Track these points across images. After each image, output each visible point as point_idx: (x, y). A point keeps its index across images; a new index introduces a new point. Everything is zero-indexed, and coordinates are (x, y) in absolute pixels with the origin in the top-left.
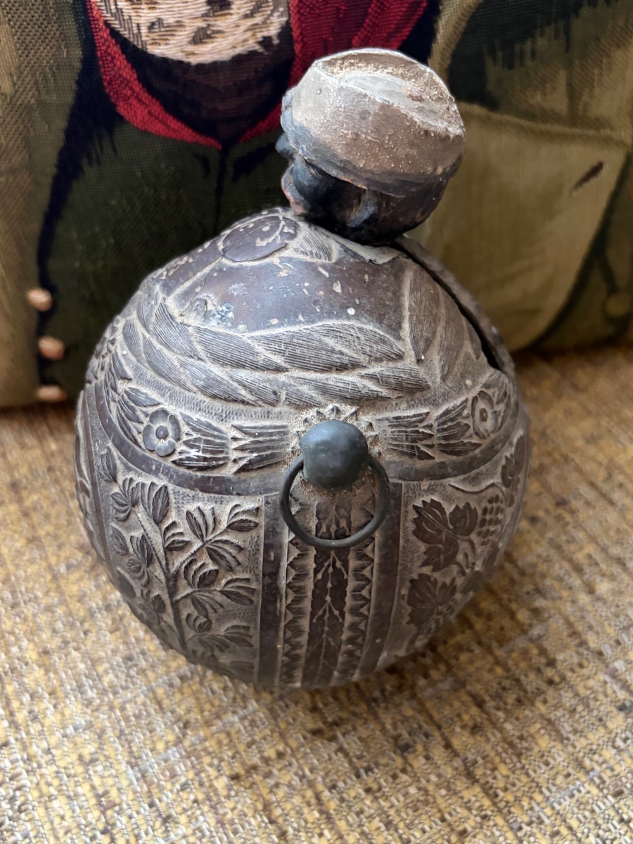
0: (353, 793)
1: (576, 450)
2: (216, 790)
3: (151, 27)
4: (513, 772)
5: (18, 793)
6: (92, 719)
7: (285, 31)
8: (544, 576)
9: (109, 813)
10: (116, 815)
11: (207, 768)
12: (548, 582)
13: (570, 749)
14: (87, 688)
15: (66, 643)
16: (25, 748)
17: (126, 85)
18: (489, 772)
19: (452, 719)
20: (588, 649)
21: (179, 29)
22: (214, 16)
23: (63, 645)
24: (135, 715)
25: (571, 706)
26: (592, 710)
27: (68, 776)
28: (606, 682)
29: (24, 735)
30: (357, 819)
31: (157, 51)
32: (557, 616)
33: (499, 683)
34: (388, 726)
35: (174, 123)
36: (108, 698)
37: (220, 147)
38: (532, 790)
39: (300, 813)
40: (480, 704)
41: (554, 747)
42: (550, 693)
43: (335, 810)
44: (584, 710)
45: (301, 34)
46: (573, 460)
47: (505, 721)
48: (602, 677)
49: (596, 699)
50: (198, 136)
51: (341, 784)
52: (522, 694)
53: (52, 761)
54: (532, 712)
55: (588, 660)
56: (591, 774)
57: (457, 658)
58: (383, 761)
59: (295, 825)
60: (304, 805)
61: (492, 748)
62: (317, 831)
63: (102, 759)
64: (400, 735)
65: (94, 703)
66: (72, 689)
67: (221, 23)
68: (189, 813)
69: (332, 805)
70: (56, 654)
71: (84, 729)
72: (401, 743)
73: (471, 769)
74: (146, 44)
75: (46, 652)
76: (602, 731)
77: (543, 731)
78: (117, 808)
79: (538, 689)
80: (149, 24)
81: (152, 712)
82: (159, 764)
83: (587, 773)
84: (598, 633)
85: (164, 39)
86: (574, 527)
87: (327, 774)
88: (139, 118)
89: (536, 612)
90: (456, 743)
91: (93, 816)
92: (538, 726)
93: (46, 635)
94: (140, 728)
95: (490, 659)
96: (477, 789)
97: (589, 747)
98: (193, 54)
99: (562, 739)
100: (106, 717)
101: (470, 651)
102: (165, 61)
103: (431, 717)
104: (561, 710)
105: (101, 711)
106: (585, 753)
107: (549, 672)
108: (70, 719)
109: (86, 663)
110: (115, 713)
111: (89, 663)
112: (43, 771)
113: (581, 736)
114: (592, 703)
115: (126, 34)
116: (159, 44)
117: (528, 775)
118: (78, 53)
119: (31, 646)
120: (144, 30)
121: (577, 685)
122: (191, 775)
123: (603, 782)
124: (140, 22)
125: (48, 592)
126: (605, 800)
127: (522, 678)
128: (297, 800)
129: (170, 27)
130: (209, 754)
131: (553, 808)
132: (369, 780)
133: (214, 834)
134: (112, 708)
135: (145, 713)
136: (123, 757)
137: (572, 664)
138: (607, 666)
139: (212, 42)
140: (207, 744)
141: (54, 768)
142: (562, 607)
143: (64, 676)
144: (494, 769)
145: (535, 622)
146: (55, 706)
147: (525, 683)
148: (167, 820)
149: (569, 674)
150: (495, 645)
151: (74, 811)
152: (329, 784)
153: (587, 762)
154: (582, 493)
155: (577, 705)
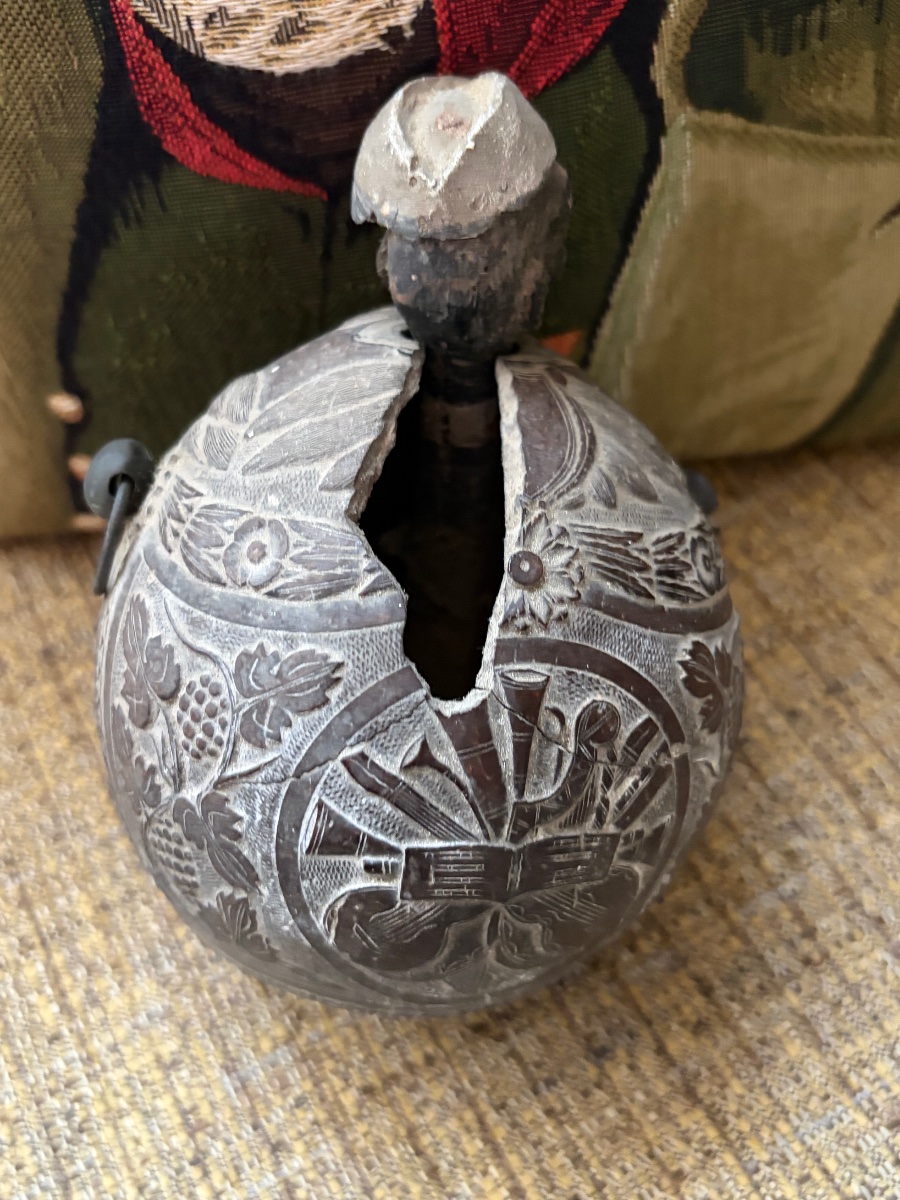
0: (528, 1116)
1: (860, 605)
2: (341, 1107)
3: (208, 20)
4: (751, 1091)
5: (77, 1106)
6: (172, 1004)
8: (804, 802)
9: (200, 1136)
10: (209, 1139)
11: (330, 1076)
12: (810, 811)
13: (830, 1059)
14: (163, 959)
15: (131, 893)
16: (83, 1042)
18: (716, 1089)
19: (667, 1013)
20: (863, 913)
21: (253, 21)
23: (127, 897)
24: (229, 1000)
25: (835, 996)
26: (864, 1004)
27: (144, 1083)
28: (885, 963)
29: (81, 1025)
30: (534, 1152)
31: (218, 55)
32: (821, 863)
33: (735, 962)
34: (579, 1020)
35: (252, 164)
36: (193, 974)
37: (324, 196)
38: (775, 1117)
39: (456, 1142)
40: (707, 991)
41: (808, 1056)
42: (807, 977)
43: (503, 1139)
44: (853, 1003)
46: (854, 621)
47: (742, 1016)
48: (880, 955)
49: (870, 988)
50: (291, 182)
51: (512, 1102)
52: (765, 977)
53: (120, 1063)
54: (779, 1003)
55: (860, 928)
56: (859, 1095)
57: (676, 923)
58: (570, 1070)
59: (450, 1158)
60: (461, 1131)
61: (722, 1056)
62: (480, 1167)
63: (187, 1060)
64: (594, 1034)
65: (173, 981)
66: (142, 961)
67: (319, 9)
68: (307, 1138)
69: (500, 1133)
70: (118, 909)
71: (162, 1018)
72: (596, 1045)
73: (692, 1084)
74: (202, 47)
75: (104, 907)
76: (877, 1033)
77: (793, 1033)
78: (210, 1130)
79: (788, 970)
80: (206, 16)
81: (254, 995)
82: (263, 1069)
83: (853, 1094)
84: (877, 890)
85: (229, 37)
86: (852, 727)
87: (494, 1088)
88: (198, 157)
89: (791, 856)
90: (673, 1048)
91: (179, 1140)
92: (787, 1025)
93: (103, 881)
94: (237, 1017)
95: (722, 925)
96: (699, 1114)
97: (856, 1058)
98: (278, 58)
99: (820, 1045)
100: (190, 1001)
101: (695, 912)
102: (232, 71)
103: (637, 1009)
104: (820, 1002)
105: (183, 992)
106: (851, 1065)
107: (806, 947)
108: (143, 1003)
109: (160, 925)
110: (203, 996)
111: (165, 922)
112: (110, 1075)
113: (846, 1041)
114: (864, 993)
115: (170, 32)
116: (221, 46)
117: (769, 1095)
118: (95, 62)
119: (84, 897)
120: (197, 26)
121: (845, 966)
122: (308, 1085)
123: (875, 1108)
124: (189, 14)
125: (104, 817)
126: (875, 1133)
127: (768, 954)
128: (453, 1124)
129: (239, 18)
130: (332, 1056)
131: (803, 1143)
132: (551, 1097)
133: (341, 1167)
134: (197, 989)
135: (243, 996)
136: (215, 1059)
137: (839, 935)
138: (888, 940)
139: (307, 40)
140: (329, 1042)
141: (123, 1072)
142: (829, 850)
143: (130, 941)
144: (724, 1085)
145: (787, 872)
146: (121, 984)
147: (770, 961)
148: (277, 1148)
149: (833, 951)
150: (730, 905)
151: (152, 1133)
152: (498, 1103)
153: (853, 1079)
154: (865, 672)
155: (843, 995)
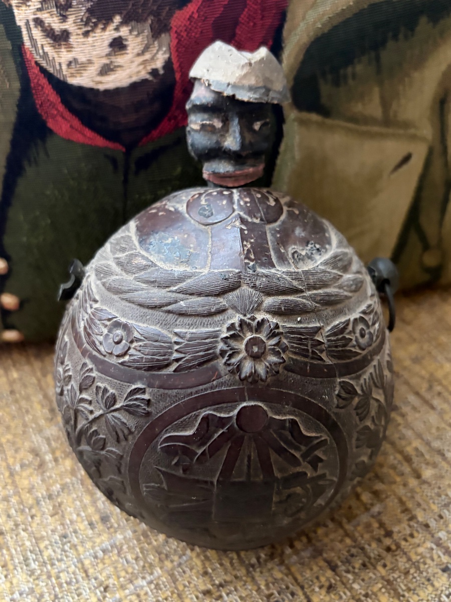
1: (405, 368)
3: (69, 64)
6: (34, 586)
7: (168, 65)
8: (381, 466)
12: (385, 470)
14: (32, 561)
15: (17, 525)
17: (53, 107)
19: (312, 581)
20: (418, 522)
21: (90, 65)
22: (115, 55)
24: (66, 583)
25: (405, 568)
26: (421, 573)
28: (432, 549)
31: (74, 81)
32: (393, 497)
33: (349, 551)
34: (263, 587)
35: (88, 133)
36: (47, 569)
37: (124, 150)
40: (334, 568)
42: (389, 558)
44: (416, 572)
45: (180, 66)
46: (402, 376)
47: (354, 582)
48: (429, 544)
49: (425, 563)
50: (108, 142)
52: (366, 560)
54: (375, 574)
55: (417, 531)
57: (315, 532)
64: (272, 594)
65: (36, 574)
66: (19, 563)
67: (120, 60)
70: (8, 535)
71: (27, 595)
74: (66, 77)
76: (430, 588)
77: (383, 590)
79: (379, 556)
80: (67, 63)
81: (80, 579)
84: (424, 510)
85: (79, 72)
88: (64, 130)
89: (376, 494)
90: (316, 600)
92: (380, 585)
93: (2, 520)
94: (71, 593)
95: (341, 532)
98: (101, 83)
99: (399, 596)
100: (44, 584)
101: (325, 526)
102: (80, 89)
103: (296, 579)
104: (397, 572)
105: (41, 579)
107: (387, 542)
108: (17, 587)
109: (31, 542)
110: (51, 581)
111: (34, 541)
113: (414, 593)
114: (422, 566)
115: (51, 70)
116: (76, 77)
118: (17, 85)
120: (64, 67)
121: (410, 552)
124: (60, 61)
125: (6, 485)
127: (367, 546)
129: (83, 64)
134: (49, 577)
135: (74, 580)
137: (405, 535)
138: (433, 536)
139: (115, 74)
142: (397, 490)
143: (14, 552)
145: (375, 501)
146: (6, 577)
147: (369, 551)
149: (403, 543)
150: (344, 521)
154: (410, 401)
155: (411, 568)
